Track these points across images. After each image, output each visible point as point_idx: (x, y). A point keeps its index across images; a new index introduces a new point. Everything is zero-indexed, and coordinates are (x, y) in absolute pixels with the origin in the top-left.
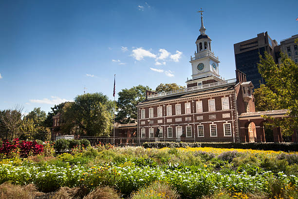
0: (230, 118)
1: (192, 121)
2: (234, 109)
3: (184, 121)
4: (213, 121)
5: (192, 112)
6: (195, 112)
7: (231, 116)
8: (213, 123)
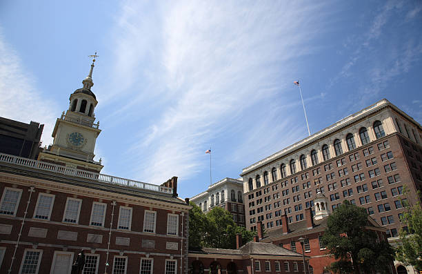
0: (178, 252)
1: (104, 245)
2: (185, 237)
3: (82, 240)
4: (147, 252)
5: (107, 225)
6: (115, 226)
7: (179, 248)
8: (148, 256)
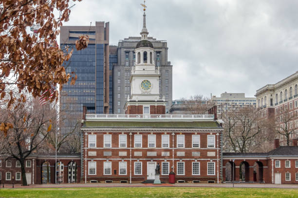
0: (215, 157)
1: (170, 157)
2: (220, 148)
3: (159, 156)
4: (196, 158)
6: (175, 146)
7: (216, 154)
8: (196, 161)
